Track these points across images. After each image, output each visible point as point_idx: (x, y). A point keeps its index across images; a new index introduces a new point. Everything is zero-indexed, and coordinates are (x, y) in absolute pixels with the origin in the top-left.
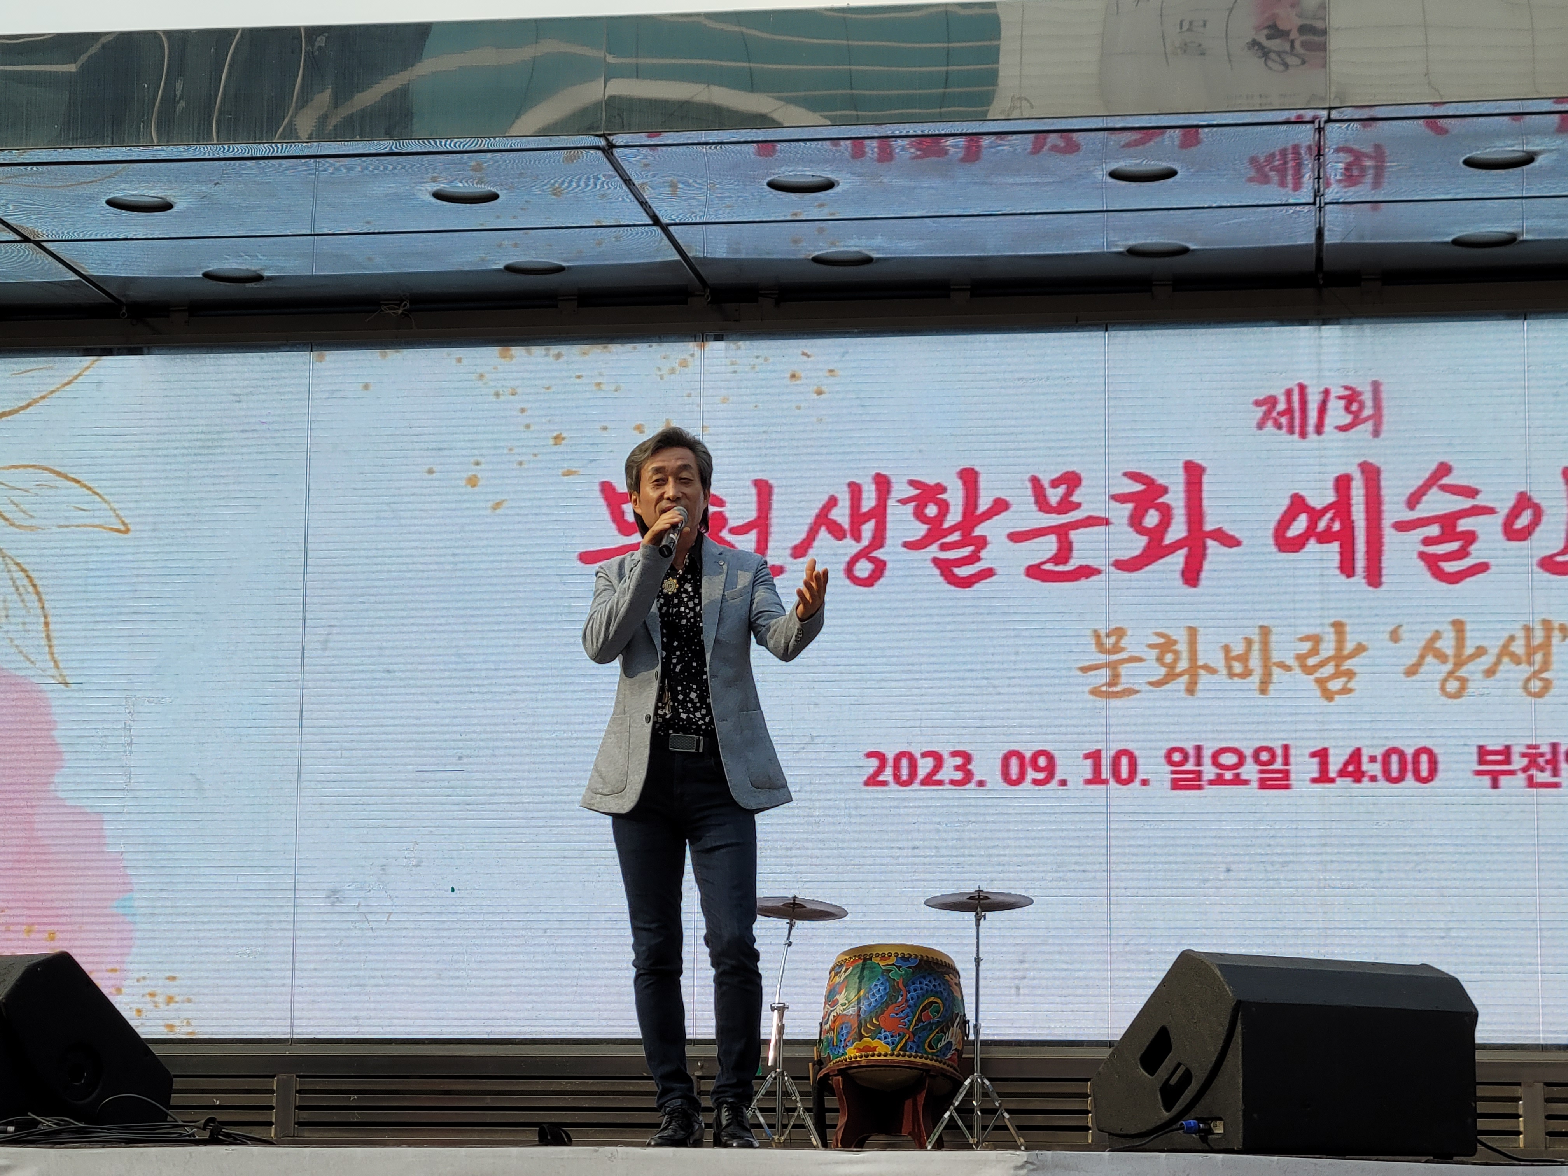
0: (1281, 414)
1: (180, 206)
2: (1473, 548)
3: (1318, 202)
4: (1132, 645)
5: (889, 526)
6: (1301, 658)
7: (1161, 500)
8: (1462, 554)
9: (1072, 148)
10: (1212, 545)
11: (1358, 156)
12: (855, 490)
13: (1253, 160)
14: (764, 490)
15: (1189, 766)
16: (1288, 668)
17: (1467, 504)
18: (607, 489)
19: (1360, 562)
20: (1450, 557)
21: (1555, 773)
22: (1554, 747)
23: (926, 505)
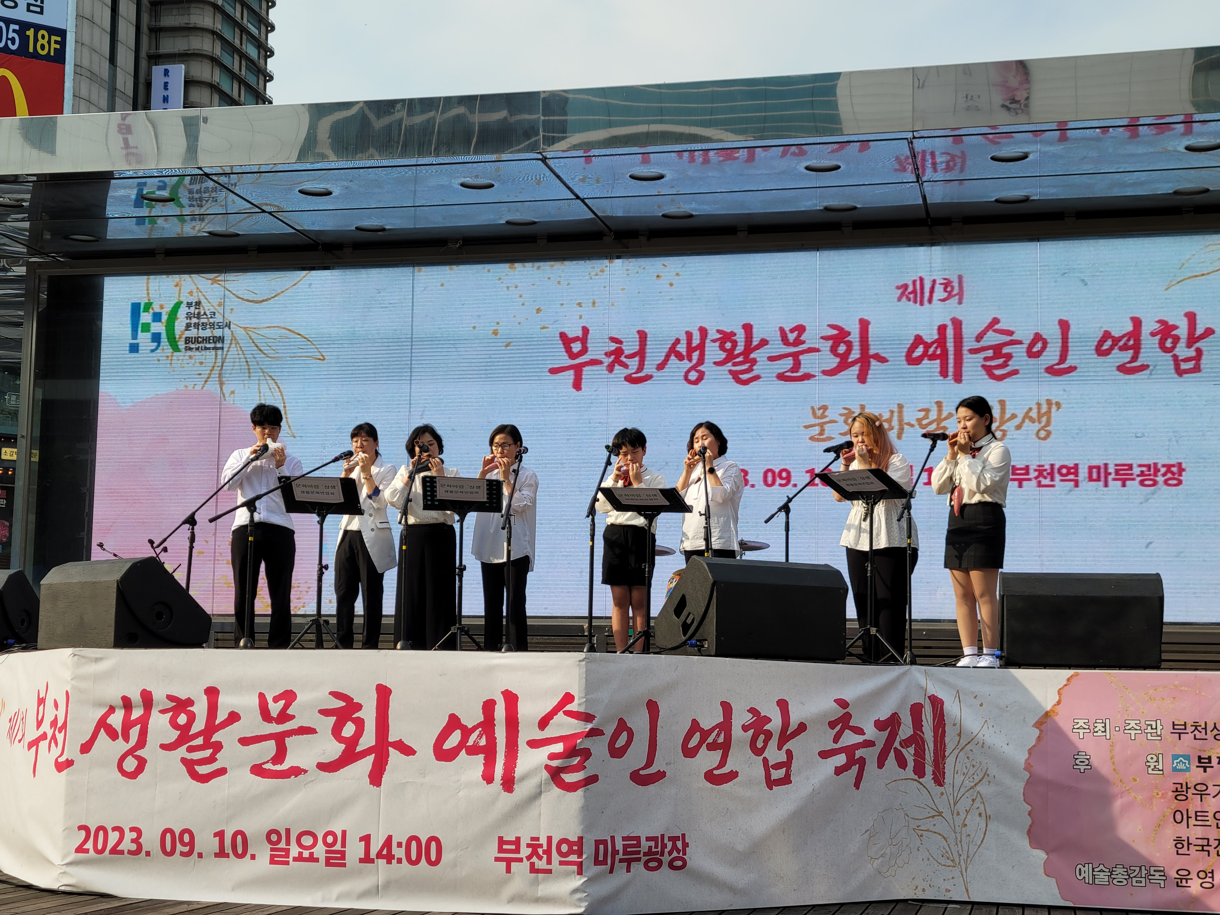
0: (910, 293)
2: (1010, 363)
4: (831, 414)
5: (706, 353)
6: (919, 420)
7: (846, 339)
8: (1004, 365)
10: (873, 362)
12: (689, 335)
14: (643, 336)
16: (912, 426)
17: (1008, 338)
18: (563, 336)
19: (951, 370)
20: (998, 367)
21: (1052, 480)
22: (1052, 466)
23: (726, 343)
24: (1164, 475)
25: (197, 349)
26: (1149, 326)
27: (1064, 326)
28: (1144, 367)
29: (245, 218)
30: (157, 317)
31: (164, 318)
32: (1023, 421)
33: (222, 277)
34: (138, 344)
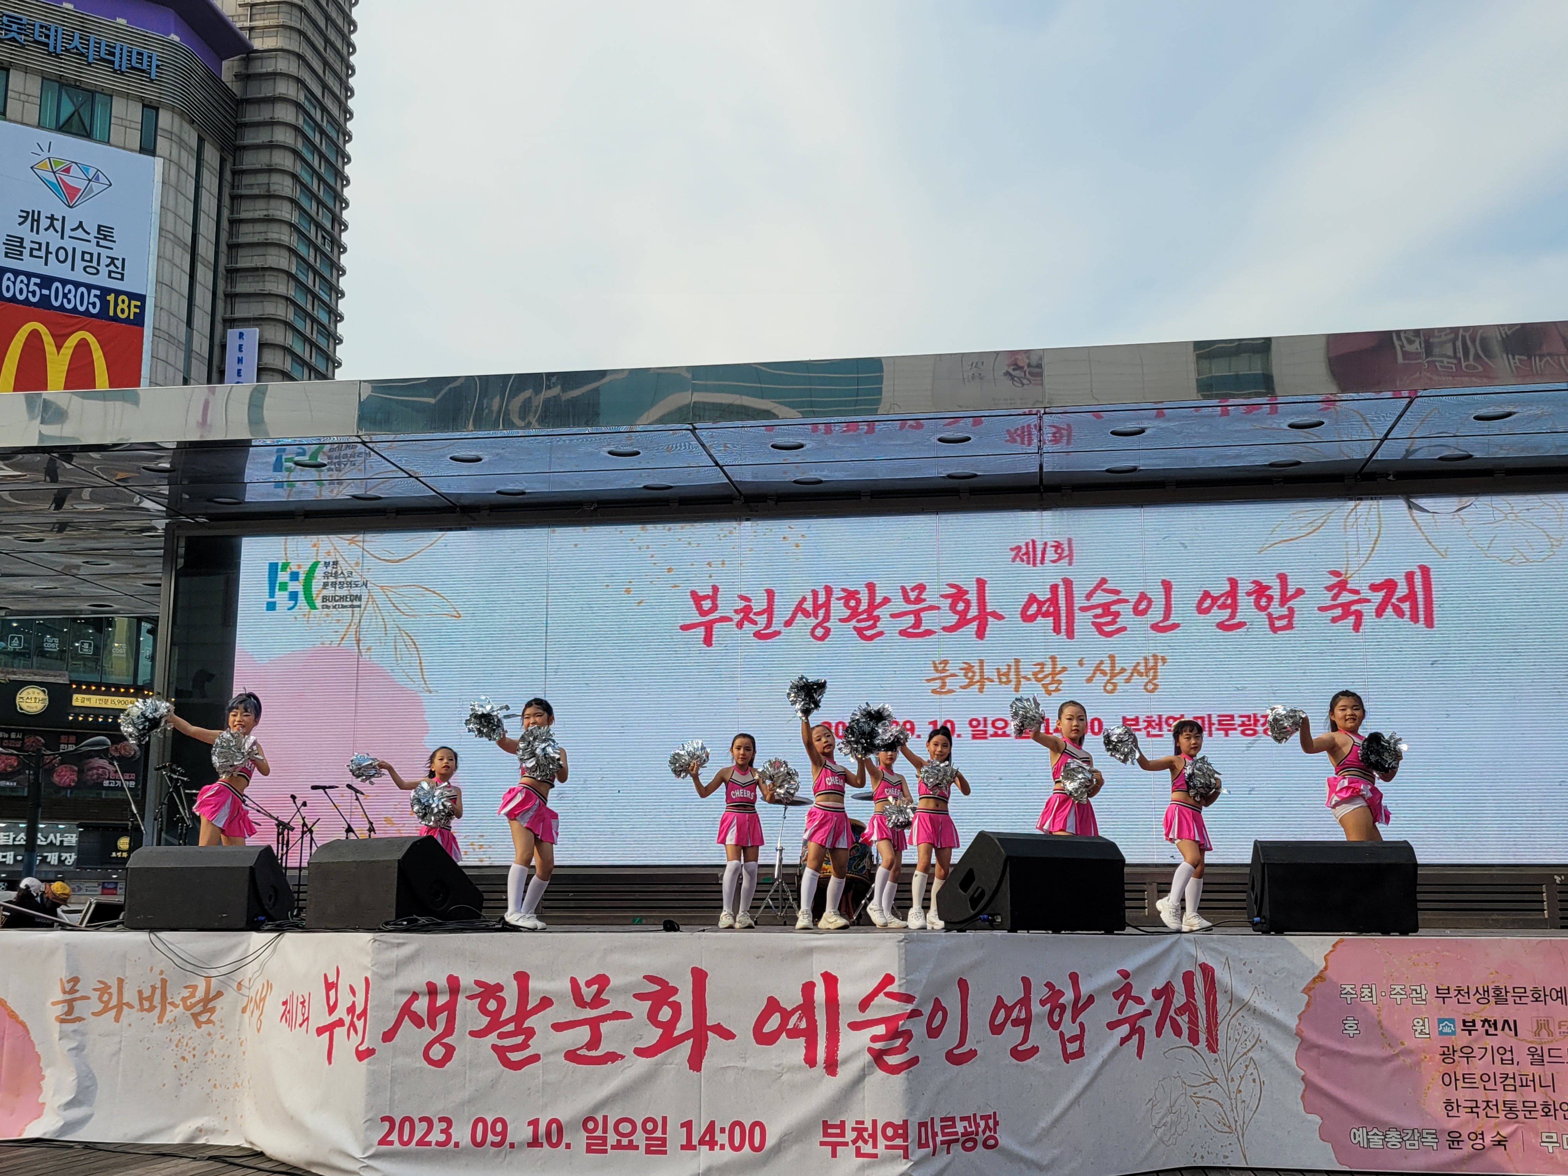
0: (1023, 555)
1: (486, 459)
2: (1118, 620)
3: (1040, 452)
4: (952, 668)
5: (832, 611)
6: (1035, 674)
7: (965, 597)
8: (1113, 622)
9: (919, 427)
10: (990, 619)
11: (1059, 429)
12: (815, 594)
13: (1008, 431)
14: (770, 594)
15: (981, 728)
16: (1029, 679)
17: (1115, 598)
18: (694, 594)
19: (1063, 627)
20: (1107, 624)
21: (1161, 730)
22: (1160, 717)
23: (850, 600)
24: (1263, 725)
25: (334, 607)
26: (1244, 586)
27: (1167, 586)
28: (1241, 625)
29: (383, 483)
30: (295, 576)
31: (302, 577)
32: (1132, 673)
33: (360, 537)
34: (274, 603)
